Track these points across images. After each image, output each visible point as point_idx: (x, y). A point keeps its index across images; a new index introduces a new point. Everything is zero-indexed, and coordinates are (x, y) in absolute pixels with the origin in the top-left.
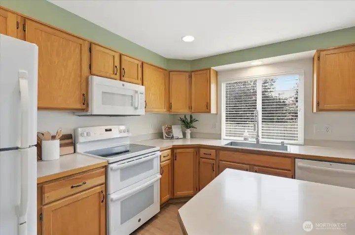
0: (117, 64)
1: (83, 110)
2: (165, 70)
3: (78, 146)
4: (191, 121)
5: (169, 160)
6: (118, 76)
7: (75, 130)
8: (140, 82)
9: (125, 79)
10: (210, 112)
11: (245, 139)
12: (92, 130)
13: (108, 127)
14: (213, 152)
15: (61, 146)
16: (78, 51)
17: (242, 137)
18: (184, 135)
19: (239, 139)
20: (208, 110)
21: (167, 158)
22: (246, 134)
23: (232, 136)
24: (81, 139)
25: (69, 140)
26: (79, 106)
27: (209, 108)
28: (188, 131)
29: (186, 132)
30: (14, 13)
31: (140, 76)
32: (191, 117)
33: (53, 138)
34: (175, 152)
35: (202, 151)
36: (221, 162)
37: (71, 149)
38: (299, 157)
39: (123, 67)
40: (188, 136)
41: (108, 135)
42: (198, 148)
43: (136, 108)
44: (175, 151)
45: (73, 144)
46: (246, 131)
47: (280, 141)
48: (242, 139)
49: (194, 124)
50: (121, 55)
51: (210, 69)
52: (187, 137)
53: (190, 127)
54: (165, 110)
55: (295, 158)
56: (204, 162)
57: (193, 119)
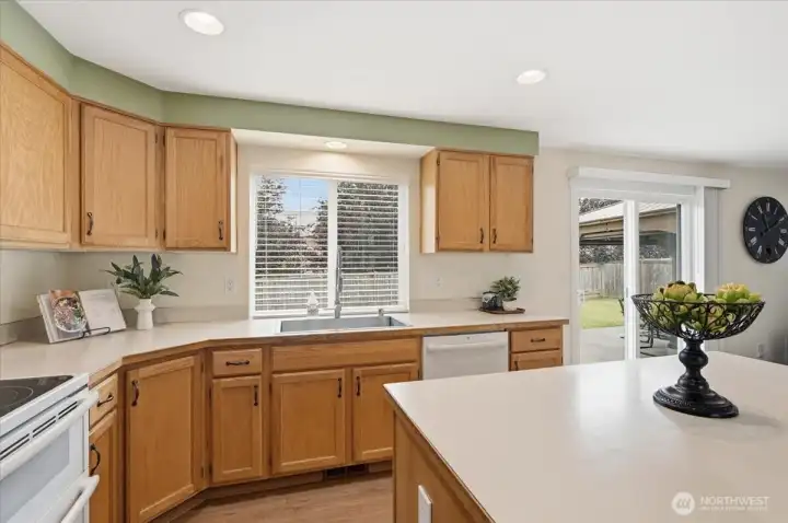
4: (157, 275)
5: (111, 411)
10: (226, 248)
11: (313, 312)
17: (304, 307)
18: (131, 319)
19: (301, 313)
20: (223, 243)
21: (106, 407)
22: (312, 300)
23: (282, 307)
27: (224, 237)
28: (146, 307)
29: (137, 308)
32: (156, 261)
34: (132, 379)
35: (220, 358)
36: (275, 376)
38: (429, 333)
40: (146, 319)
42: (207, 351)
44: (132, 376)
46: (312, 292)
47: (375, 308)
48: (305, 311)
49: (165, 282)
51: (228, 132)
52: (140, 326)
53: (153, 293)
54: (66, 237)
55: (421, 337)
56: (226, 389)
57: (162, 268)
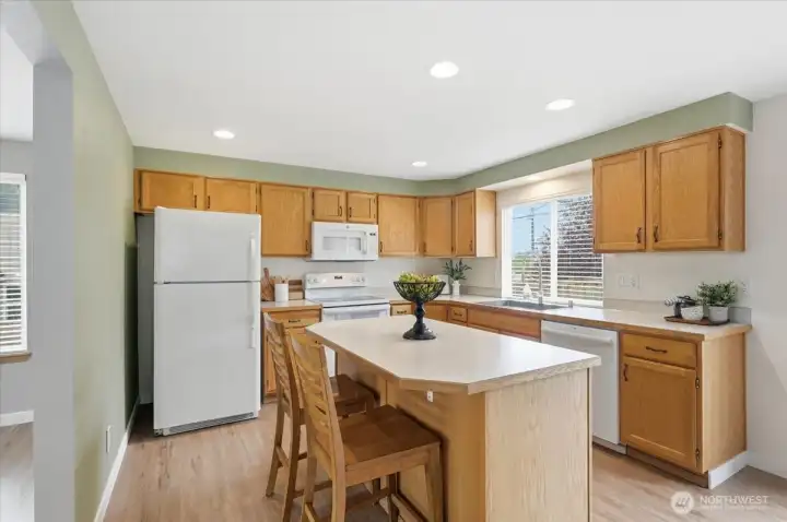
0: (343, 203)
1: (305, 256)
2: (415, 197)
3: (307, 292)
6: (344, 217)
7: (304, 276)
8: (373, 219)
9: (352, 219)
12: (319, 277)
13: (339, 275)
14: (463, 310)
15: (290, 291)
16: (301, 198)
20: (473, 253)
24: (308, 286)
25: (298, 286)
26: (301, 252)
27: (473, 248)
28: (456, 284)
29: (453, 285)
30: (253, 182)
31: (374, 212)
32: (460, 262)
33: (283, 282)
37: (300, 294)
39: (350, 206)
40: (456, 291)
41: (339, 283)
42: (448, 305)
43: (364, 253)
45: (302, 290)
50: (347, 194)
51: (474, 191)
54: (416, 253)
55: (541, 320)
